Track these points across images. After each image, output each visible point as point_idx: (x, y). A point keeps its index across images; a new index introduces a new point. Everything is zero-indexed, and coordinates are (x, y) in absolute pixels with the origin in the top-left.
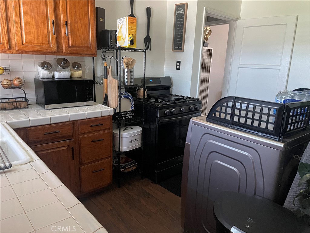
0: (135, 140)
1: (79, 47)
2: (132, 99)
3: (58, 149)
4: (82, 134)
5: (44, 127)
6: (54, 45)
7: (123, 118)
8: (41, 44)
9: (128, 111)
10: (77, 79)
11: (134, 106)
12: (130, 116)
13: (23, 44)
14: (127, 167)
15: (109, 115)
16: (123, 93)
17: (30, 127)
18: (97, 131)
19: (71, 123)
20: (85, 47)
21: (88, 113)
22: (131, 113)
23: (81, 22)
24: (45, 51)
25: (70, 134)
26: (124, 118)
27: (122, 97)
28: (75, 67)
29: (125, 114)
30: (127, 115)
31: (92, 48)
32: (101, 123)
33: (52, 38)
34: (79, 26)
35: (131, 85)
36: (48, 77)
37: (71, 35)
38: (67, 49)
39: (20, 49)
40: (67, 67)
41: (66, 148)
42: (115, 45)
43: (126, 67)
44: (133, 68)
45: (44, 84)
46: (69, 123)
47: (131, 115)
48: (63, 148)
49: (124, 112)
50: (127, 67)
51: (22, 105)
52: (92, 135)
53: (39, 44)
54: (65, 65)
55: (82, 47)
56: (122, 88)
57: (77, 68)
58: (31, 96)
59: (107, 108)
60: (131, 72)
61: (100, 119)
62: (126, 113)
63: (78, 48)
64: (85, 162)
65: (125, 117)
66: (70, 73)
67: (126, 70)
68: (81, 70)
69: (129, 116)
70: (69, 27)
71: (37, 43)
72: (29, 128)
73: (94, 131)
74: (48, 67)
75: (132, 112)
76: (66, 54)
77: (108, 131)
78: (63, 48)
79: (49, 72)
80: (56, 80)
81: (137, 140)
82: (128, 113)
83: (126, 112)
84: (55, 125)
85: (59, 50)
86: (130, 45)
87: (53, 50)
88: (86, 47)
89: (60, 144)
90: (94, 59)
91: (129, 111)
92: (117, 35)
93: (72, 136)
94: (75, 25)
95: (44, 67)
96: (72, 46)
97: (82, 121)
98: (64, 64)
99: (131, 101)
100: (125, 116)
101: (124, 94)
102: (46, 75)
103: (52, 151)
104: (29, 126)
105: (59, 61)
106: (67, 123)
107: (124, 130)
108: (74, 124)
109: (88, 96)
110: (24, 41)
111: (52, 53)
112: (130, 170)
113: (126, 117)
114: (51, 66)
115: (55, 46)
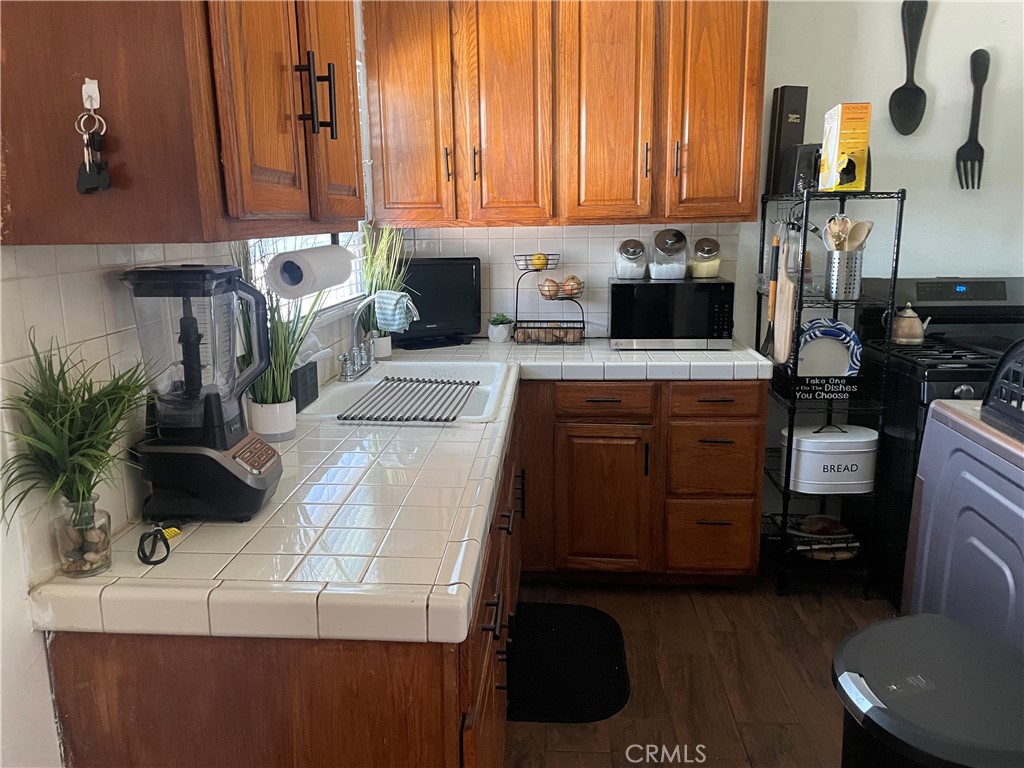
0: (846, 468)
1: (706, 200)
2: (852, 343)
3: (615, 442)
4: (676, 416)
5: (589, 384)
6: (645, 200)
7: (814, 397)
8: (616, 200)
9: (836, 378)
10: (704, 281)
11: (858, 364)
12: (843, 392)
13: (579, 205)
14: (821, 546)
15: (758, 380)
16: (822, 321)
17: (562, 380)
18: (717, 416)
19: (651, 384)
20: (722, 199)
21: (695, 366)
22: (845, 385)
23: (716, 137)
24: (624, 215)
25: (648, 411)
26: (819, 395)
27: (817, 333)
28: (703, 251)
29: (823, 386)
30: (832, 388)
31: (743, 200)
32: (731, 397)
33: (643, 183)
34: (710, 147)
35: (850, 298)
36: (634, 276)
37: (688, 172)
38: (674, 207)
39: (573, 214)
40: (678, 251)
41: (633, 442)
42: (813, 186)
43: (834, 247)
44: (861, 247)
45: (613, 293)
46: (648, 384)
47: (846, 392)
48: (626, 442)
49: (820, 378)
50: (837, 245)
51: (570, 337)
52: (704, 424)
53: (612, 200)
54: (677, 245)
55: (715, 199)
56: (805, 305)
57: (709, 252)
58: (599, 317)
59: (756, 359)
60: (851, 262)
61: (730, 386)
62: (827, 382)
63: (703, 202)
64: (678, 489)
65: (823, 394)
66: (684, 267)
67: (836, 254)
68: (716, 257)
69: (838, 392)
70: (685, 155)
71: (608, 201)
72: (559, 384)
73: (710, 416)
74: (635, 251)
75: (849, 380)
76: (673, 219)
77: (752, 422)
78: (664, 205)
79: (635, 265)
80: (652, 282)
81: (854, 468)
82: (835, 384)
83: (827, 379)
84: (613, 384)
85: (655, 213)
86: (840, 184)
87: (641, 213)
88: (727, 198)
89: (619, 428)
90: (764, 229)
91: (840, 378)
92: (820, 156)
93: (650, 417)
94: (700, 148)
95: (627, 252)
96: (688, 200)
97: (680, 383)
98: (673, 243)
99: (848, 348)
100: (823, 390)
101: (827, 327)
102: (628, 271)
103: (601, 441)
104: (560, 378)
105: (660, 239)
106: (641, 384)
107: (817, 432)
108: (658, 388)
109: (718, 325)
110: (583, 198)
111: (639, 220)
112: (828, 556)
113: (827, 393)
114: (643, 250)
115: (648, 202)
